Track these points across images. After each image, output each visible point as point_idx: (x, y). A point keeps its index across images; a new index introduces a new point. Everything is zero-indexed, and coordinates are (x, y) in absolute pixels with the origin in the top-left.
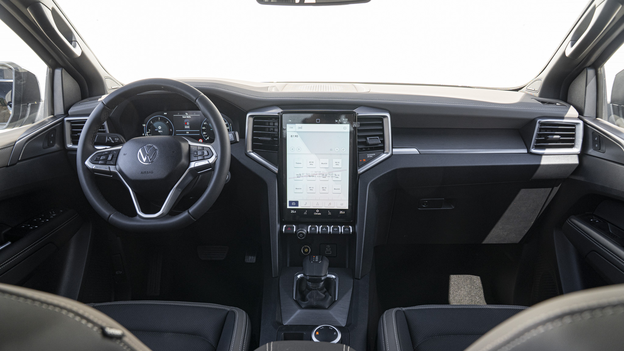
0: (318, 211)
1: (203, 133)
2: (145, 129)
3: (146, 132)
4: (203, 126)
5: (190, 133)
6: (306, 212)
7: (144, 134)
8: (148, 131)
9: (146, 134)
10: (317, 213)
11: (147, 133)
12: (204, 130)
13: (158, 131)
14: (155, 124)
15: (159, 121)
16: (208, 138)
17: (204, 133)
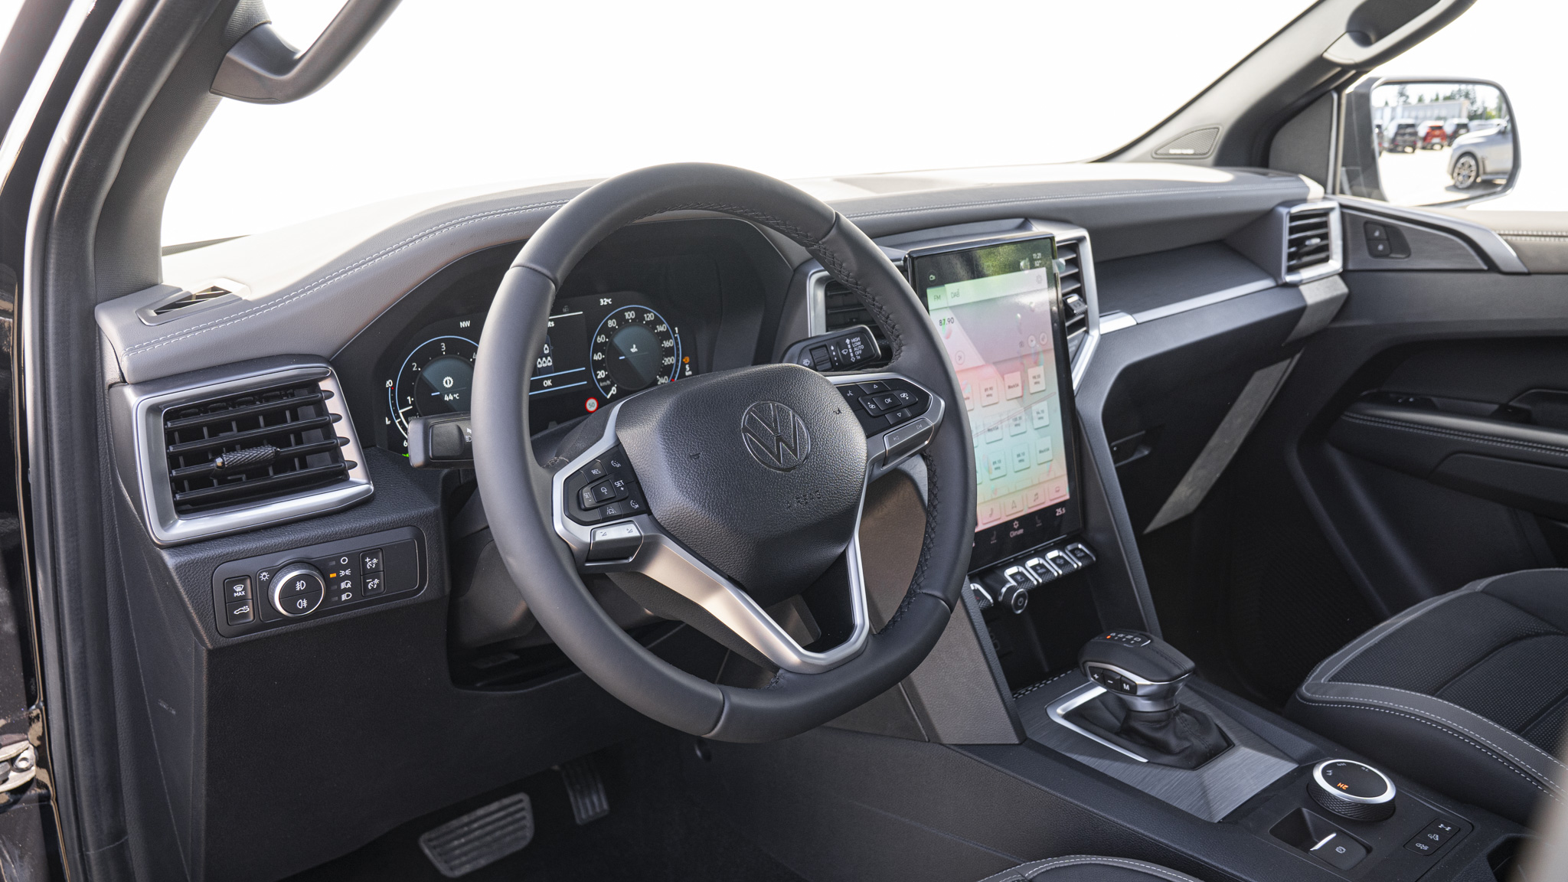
0: (1016, 525)
1: (597, 375)
2: (393, 398)
3: (396, 412)
4: (595, 352)
5: (556, 381)
6: (994, 537)
7: (391, 419)
8: (404, 404)
9: (398, 417)
10: (1015, 530)
11: (400, 411)
12: (598, 366)
13: (441, 397)
14: (429, 374)
15: (444, 358)
16: (614, 388)
17: (601, 374)
